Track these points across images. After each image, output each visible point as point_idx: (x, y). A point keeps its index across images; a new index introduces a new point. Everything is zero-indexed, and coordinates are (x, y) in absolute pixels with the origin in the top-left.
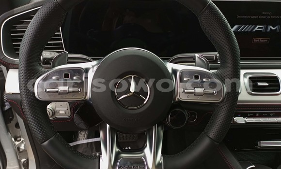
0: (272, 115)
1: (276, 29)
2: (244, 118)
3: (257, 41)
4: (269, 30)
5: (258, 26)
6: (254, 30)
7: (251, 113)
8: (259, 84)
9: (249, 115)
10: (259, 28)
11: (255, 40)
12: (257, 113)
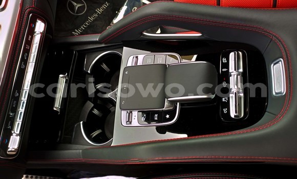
9: (10, 127)
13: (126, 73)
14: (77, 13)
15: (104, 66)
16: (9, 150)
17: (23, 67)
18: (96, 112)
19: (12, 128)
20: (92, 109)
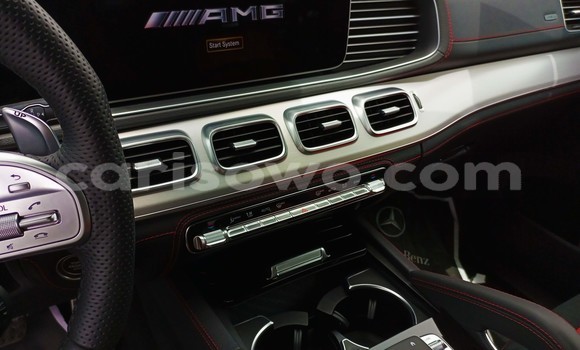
0: (279, 207)
1: (250, 14)
2: (223, 229)
3: (217, 46)
4: (235, 19)
5: (209, 11)
6: (203, 21)
7: (237, 214)
8: (237, 145)
9: (232, 221)
10: (211, 15)
11: (212, 46)
12: (248, 211)
13: (412, 343)
14: (383, 227)
15: (372, 306)
16: (201, 238)
17: (318, 194)
18: (298, 336)
19: (232, 225)
20: (299, 327)
